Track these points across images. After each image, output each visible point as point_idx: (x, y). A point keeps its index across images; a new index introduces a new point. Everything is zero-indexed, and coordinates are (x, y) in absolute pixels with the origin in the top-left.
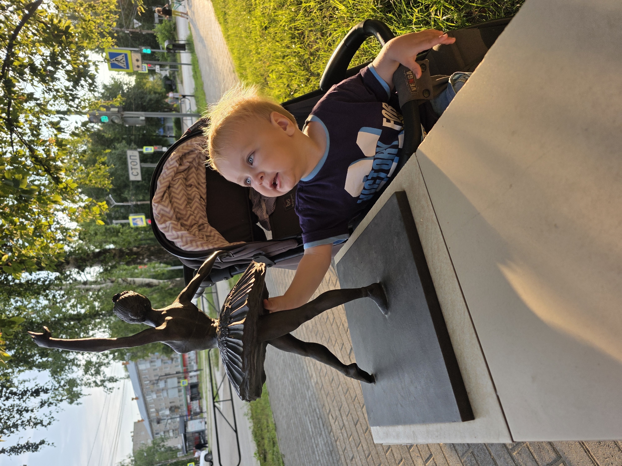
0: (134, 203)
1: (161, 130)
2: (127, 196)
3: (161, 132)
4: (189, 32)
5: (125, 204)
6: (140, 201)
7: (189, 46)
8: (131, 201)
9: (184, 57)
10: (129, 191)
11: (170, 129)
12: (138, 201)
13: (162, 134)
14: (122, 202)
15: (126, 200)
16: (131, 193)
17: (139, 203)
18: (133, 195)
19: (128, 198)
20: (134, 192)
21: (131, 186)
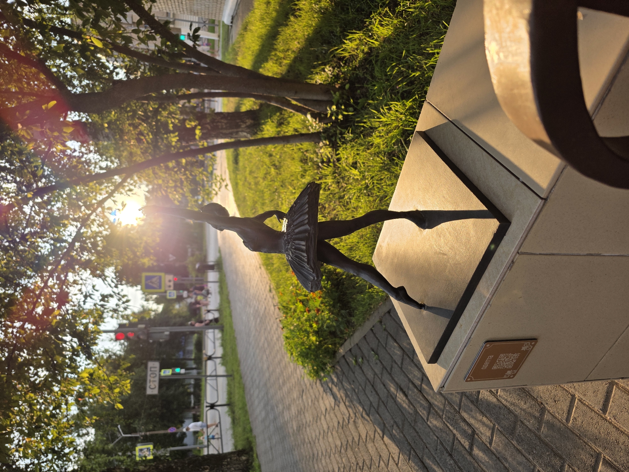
0: (143, 434)
1: (181, 353)
2: (136, 426)
3: (181, 355)
4: (218, 255)
5: (133, 435)
6: (149, 431)
7: (219, 266)
8: (140, 432)
9: (212, 276)
10: (140, 420)
11: (190, 352)
12: (147, 431)
13: (181, 357)
14: (130, 434)
15: (135, 431)
16: (141, 422)
17: (148, 433)
18: (142, 425)
19: (138, 428)
20: (145, 421)
21: (143, 414)
